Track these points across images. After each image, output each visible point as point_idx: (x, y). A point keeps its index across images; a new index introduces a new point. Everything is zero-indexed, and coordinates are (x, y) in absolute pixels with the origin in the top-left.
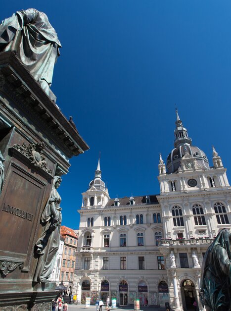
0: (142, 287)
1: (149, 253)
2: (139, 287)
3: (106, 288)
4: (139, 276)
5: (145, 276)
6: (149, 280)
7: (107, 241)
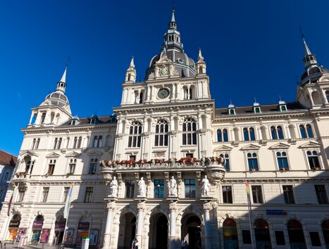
0: (83, 224)
1: (100, 182)
2: (80, 223)
3: (38, 225)
4: (82, 211)
5: (89, 211)
6: (93, 216)
7: (52, 167)
